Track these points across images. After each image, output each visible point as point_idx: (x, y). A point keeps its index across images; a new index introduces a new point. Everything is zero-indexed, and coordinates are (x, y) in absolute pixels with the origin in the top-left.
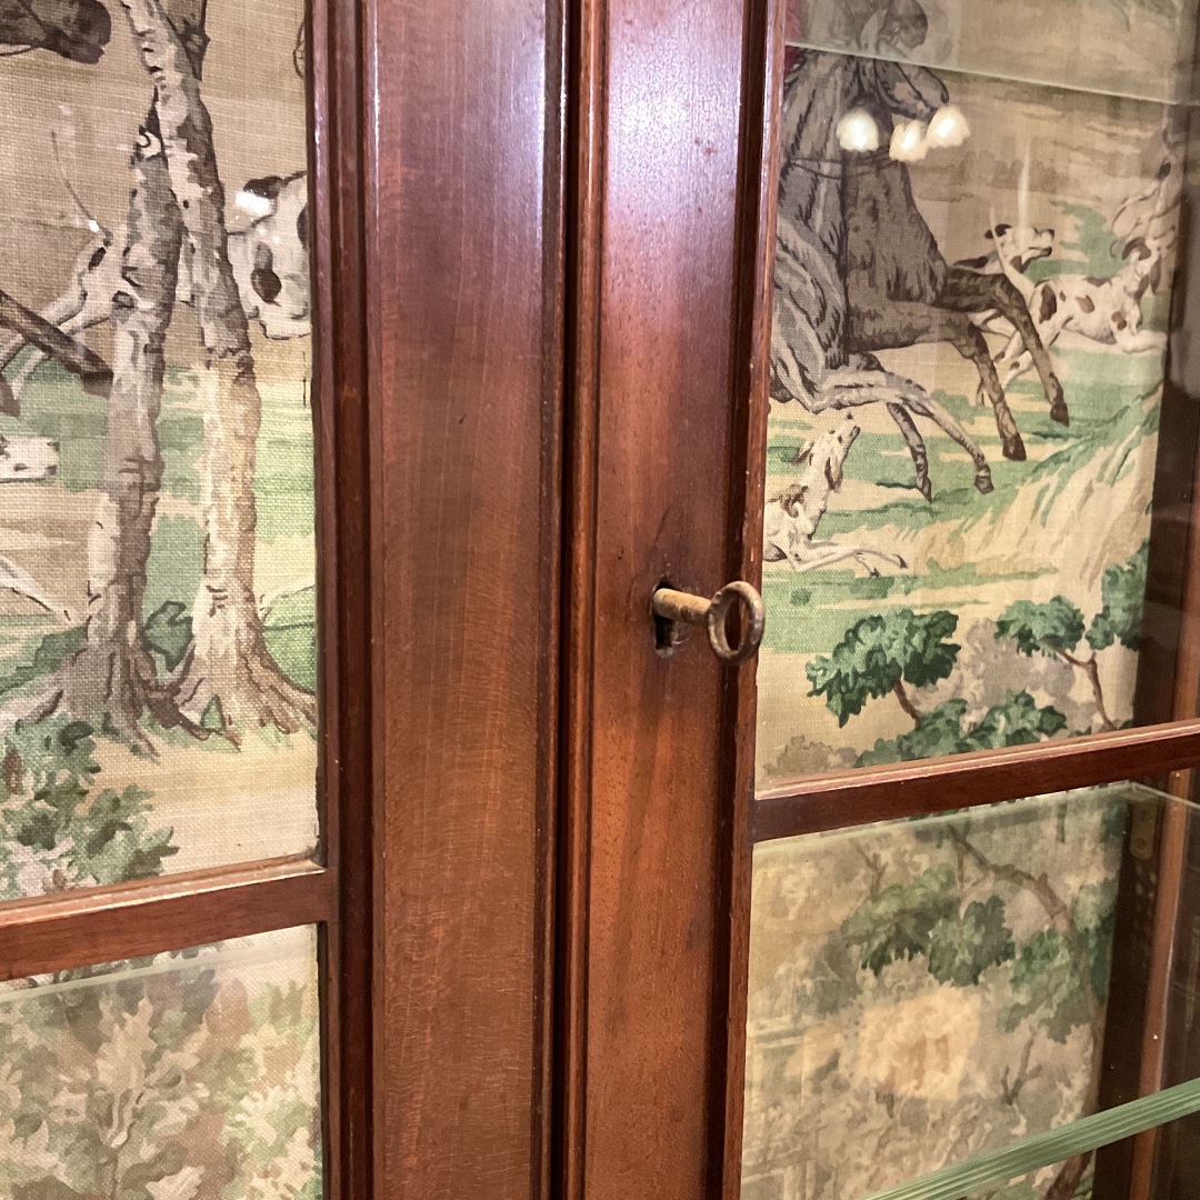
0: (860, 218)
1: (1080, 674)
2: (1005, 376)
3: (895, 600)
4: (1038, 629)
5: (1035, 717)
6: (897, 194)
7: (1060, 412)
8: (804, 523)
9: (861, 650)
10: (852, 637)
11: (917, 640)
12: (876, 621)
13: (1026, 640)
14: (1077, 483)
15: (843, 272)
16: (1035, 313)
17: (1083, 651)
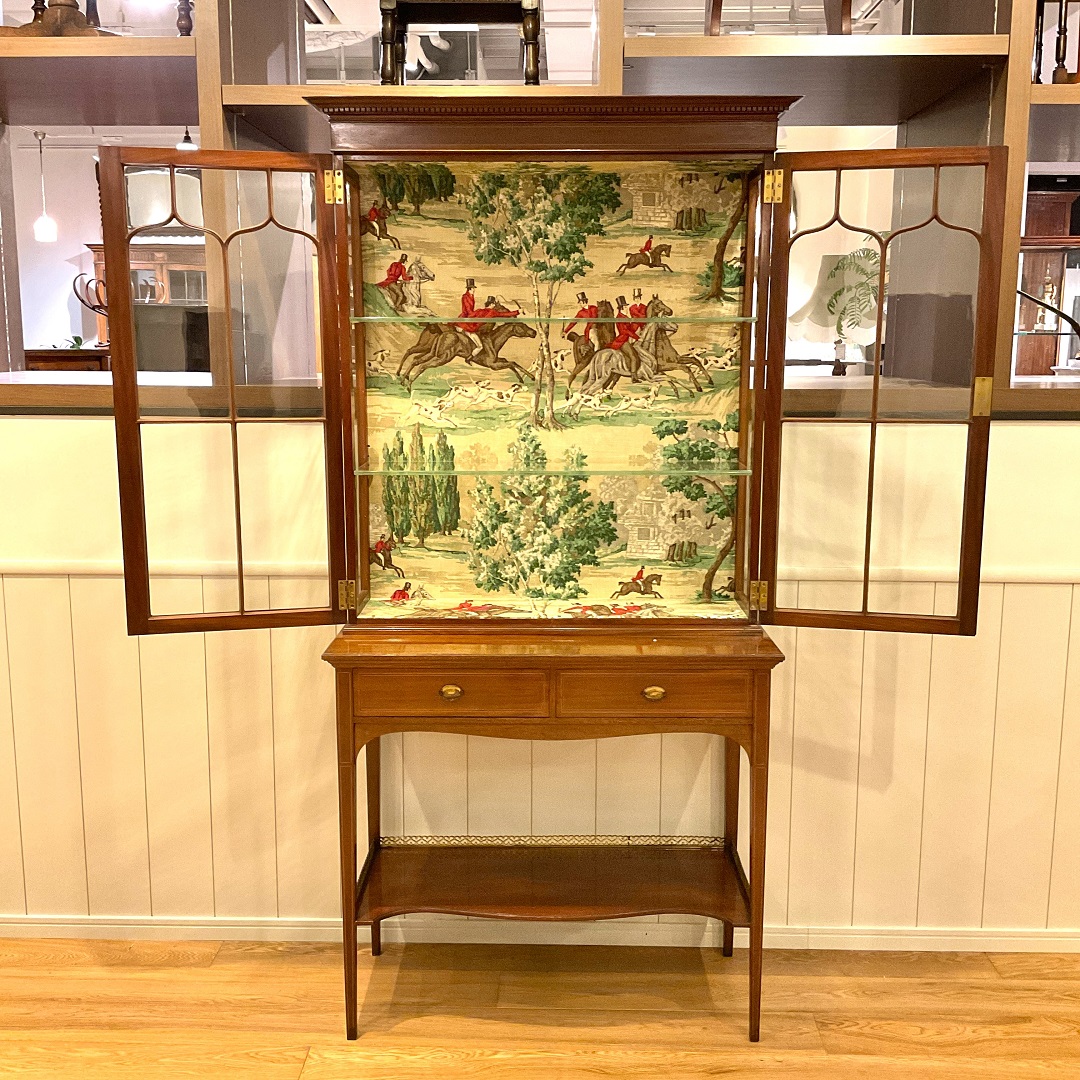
0: (659, 348)
1: (722, 437)
2: (696, 376)
3: (671, 417)
4: (709, 426)
5: (709, 444)
6: (668, 344)
7: (711, 382)
8: (650, 402)
9: (664, 426)
10: (662, 424)
11: (677, 426)
12: (667, 421)
13: (705, 428)
14: (717, 396)
15: (656, 358)
16: (703, 363)
17: (721, 431)
